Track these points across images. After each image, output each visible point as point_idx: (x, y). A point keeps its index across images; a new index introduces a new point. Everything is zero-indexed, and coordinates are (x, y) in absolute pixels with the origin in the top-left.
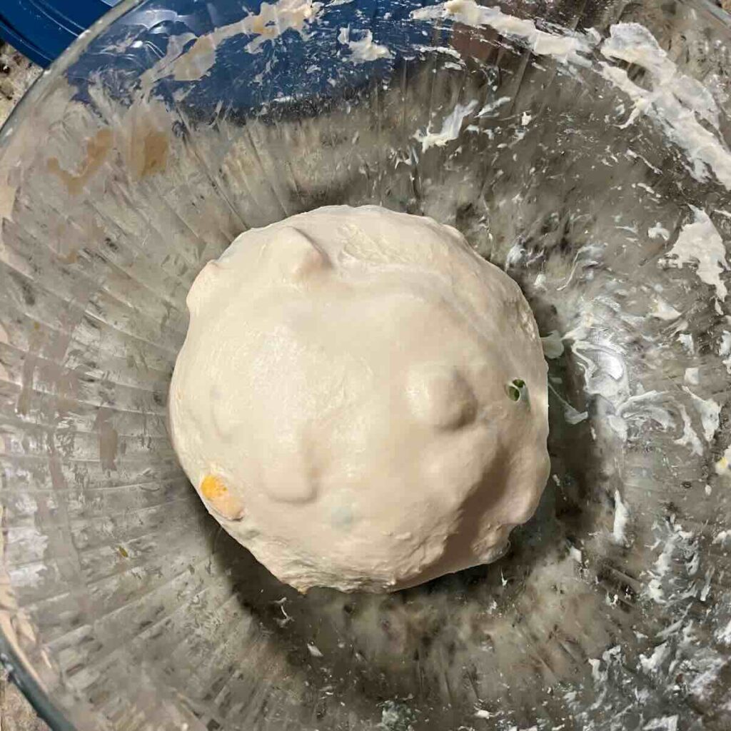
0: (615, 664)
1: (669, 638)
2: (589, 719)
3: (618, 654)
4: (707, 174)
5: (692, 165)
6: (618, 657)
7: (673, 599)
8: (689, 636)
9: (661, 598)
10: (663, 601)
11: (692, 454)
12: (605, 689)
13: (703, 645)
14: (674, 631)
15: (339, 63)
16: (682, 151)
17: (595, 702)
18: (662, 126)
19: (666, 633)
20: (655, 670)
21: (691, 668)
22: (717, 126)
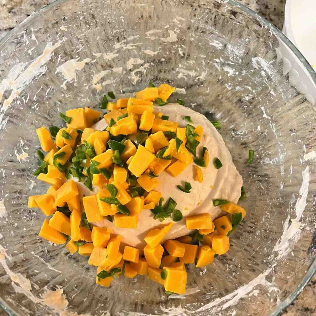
0: (232, 85)
1: (221, 67)
2: (255, 89)
3: (228, 85)
4: (44, 67)
5: (41, 73)
6: (230, 84)
7: (205, 68)
8: (219, 59)
9: (205, 72)
10: (206, 71)
11: (149, 67)
12: (243, 86)
13: (223, 53)
14: (218, 65)
15: (8, 222)
16: (35, 77)
17: (248, 89)
18: (26, 85)
19: (219, 68)
20: (234, 69)
21: (232, 57)
22: (27, 63)
